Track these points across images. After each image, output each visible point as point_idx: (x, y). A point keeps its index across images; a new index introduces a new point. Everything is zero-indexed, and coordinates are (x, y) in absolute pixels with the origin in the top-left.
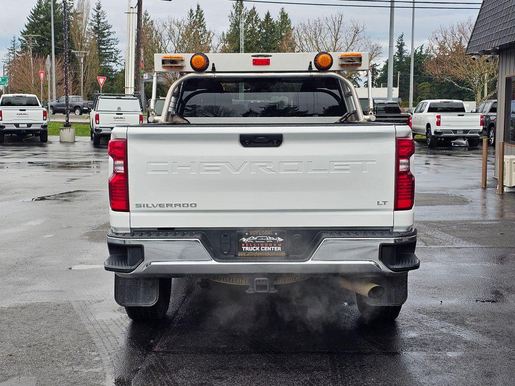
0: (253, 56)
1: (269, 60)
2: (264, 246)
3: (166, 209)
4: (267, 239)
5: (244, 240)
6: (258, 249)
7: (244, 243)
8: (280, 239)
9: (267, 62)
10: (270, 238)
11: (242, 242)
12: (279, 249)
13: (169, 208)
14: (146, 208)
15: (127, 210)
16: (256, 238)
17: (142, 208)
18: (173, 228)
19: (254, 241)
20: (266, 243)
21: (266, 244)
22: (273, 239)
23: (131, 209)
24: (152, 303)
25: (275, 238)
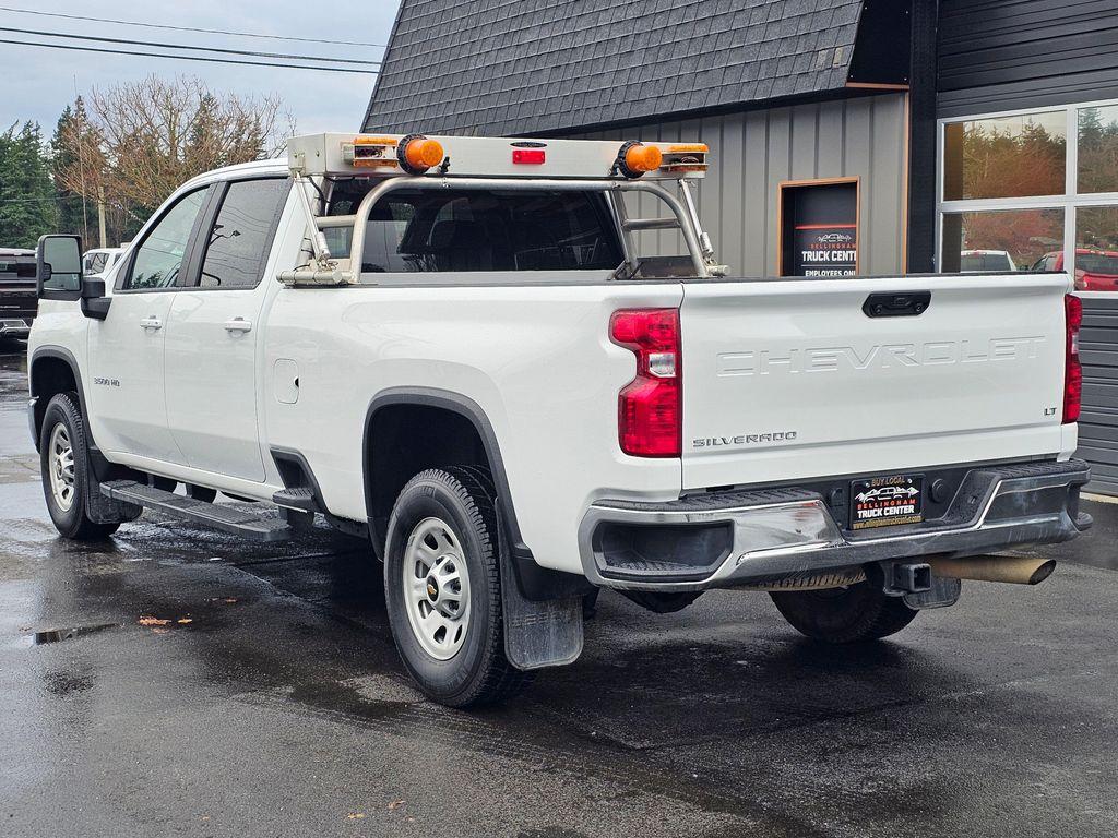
0: (513, 145)
1: (543, 153)
2: (890, 506)
3: (745, 446)
4: (895, 492)
5: (862, 497)
6: (879, 512)
7: (861, 503)
8: (913, 491)
9: (539, 158)
10: (899, 489)
11: (858, 502)
12: (911, 509)
13: (752, 444)
14: (712, 448)
15: (678, 454)
16: (879, 493)
17: (706, 448)
18: (732, 487)
19: (875, 497)
20: (894, 501)
21: (893, 503)
22: (903, 491)
23: (685, 450)
24: (572, 657)
25: (906, 488)
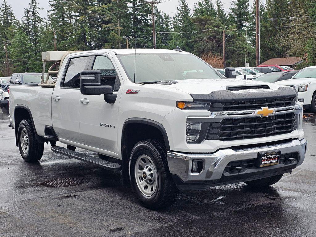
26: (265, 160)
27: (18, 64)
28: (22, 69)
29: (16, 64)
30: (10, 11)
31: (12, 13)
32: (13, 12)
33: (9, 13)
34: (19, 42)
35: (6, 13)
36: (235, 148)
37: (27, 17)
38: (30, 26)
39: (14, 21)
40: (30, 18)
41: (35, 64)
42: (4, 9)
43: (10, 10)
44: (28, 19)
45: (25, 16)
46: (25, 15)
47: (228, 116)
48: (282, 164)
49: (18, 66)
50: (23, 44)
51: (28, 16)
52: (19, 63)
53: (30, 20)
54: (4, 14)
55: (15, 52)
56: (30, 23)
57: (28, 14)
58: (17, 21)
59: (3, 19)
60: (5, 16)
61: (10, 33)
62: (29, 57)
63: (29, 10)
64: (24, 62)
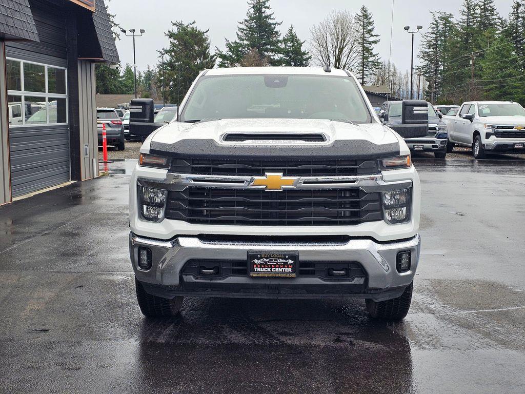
26: (261, 265)
27: (491, 86)
28: (497, 94)
29: (488, 87)
30: (490, 7)
31: (493, 10)
32: (495, 7)
33: (490, 10)
34: (497, 53)
35: (485, 10)
36: (203, 237)
37: (516, 14)
38: (519, 28)
39: (497, 20)
40: (520, 15)
41: (516, 87)
42: (482, 4)
43: (490, 5)
44: (518, 17)
45: (512, 14)
46: (513, 11)
47: (193, 182)
48: (318, 279)
49: (492, 89)
50: (503, 56)
51: (518, 13)
52: (494, 85)
53: (521, 19)
54: (481, 13)
55: (489, 68)
56: (519, 24)
57: (517, 10)
58: (502, 21)
59: (479, 19)
60: (483, 14)
61: (485, 39)
62: (510, 75)
63: (520, 3)
64: (500, 82)
